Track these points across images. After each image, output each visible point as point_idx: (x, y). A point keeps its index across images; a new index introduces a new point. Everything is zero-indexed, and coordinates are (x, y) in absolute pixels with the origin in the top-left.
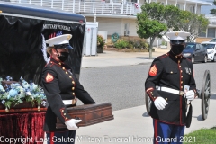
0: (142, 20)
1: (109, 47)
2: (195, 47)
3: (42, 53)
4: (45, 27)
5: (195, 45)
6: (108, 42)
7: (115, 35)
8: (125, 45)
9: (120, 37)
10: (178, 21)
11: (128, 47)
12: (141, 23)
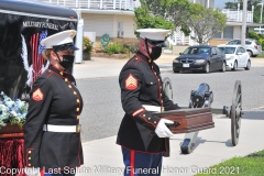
0: (141, 17)
1: (98, 52)
2: (210, 51)
3: (22, 60)
4: (25, 24)
5: (210, 48)
6: (96, 45)
7: (106, 36)
8: (119, 49)
9: (111, 39)
10: (188, 17)
11: (122, 53)
12: (139, 21)
